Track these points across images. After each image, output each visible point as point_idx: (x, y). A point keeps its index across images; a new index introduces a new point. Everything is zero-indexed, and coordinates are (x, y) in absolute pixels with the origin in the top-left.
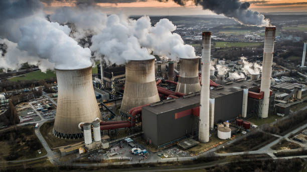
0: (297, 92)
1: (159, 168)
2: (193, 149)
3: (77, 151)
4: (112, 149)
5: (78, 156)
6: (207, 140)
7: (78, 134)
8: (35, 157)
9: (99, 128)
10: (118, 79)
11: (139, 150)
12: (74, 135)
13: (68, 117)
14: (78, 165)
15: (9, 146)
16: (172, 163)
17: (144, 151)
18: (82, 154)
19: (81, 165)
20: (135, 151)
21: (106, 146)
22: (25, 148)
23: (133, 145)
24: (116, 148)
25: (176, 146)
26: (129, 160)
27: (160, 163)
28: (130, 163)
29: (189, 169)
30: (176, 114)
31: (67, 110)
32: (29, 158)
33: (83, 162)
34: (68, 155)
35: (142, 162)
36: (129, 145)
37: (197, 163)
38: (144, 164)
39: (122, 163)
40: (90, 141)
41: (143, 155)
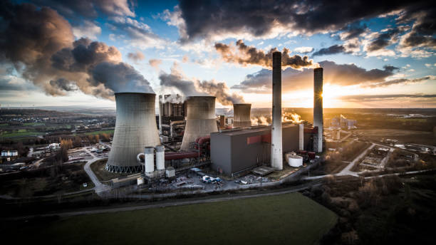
0: (336, 134)
1: (242, 194)
2: (272, 176)
3: (135, 182)
4: (179, 179)
5: (136, 187)
6: (281, 167)
7: (136, 167)
8: (79, 190)
9: (164, 153)
10: (177, 124)
11: (212, 179)
12: (131, 168)
13: (126, 146)
14: (135, 196)
15: (46, 182)
16: (255, 188)
17: (218, 178)
18: (141, 185)
19: (140, 196)
20: (207, 179)
21: (171, 173)
22: (67, 182)
23: (203, 174)
24: (183, 178)
25: (251, 173)
26: (201, 188)
27: (241, 190)
28: (204, 191)
29: (278, 193)
30: (248, 139)
31: (125, 139)
32: (69, 192)
33: (143, 193)
34: (122, 186)
35: (218, 190)
36: (198, 175)
37: (284, 187)
38: (222, 191)
39: (194, 192)
40: (152, 169)
41: (217, 183)
